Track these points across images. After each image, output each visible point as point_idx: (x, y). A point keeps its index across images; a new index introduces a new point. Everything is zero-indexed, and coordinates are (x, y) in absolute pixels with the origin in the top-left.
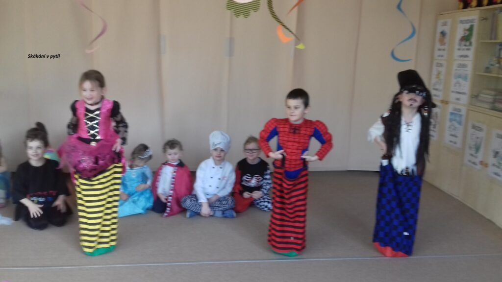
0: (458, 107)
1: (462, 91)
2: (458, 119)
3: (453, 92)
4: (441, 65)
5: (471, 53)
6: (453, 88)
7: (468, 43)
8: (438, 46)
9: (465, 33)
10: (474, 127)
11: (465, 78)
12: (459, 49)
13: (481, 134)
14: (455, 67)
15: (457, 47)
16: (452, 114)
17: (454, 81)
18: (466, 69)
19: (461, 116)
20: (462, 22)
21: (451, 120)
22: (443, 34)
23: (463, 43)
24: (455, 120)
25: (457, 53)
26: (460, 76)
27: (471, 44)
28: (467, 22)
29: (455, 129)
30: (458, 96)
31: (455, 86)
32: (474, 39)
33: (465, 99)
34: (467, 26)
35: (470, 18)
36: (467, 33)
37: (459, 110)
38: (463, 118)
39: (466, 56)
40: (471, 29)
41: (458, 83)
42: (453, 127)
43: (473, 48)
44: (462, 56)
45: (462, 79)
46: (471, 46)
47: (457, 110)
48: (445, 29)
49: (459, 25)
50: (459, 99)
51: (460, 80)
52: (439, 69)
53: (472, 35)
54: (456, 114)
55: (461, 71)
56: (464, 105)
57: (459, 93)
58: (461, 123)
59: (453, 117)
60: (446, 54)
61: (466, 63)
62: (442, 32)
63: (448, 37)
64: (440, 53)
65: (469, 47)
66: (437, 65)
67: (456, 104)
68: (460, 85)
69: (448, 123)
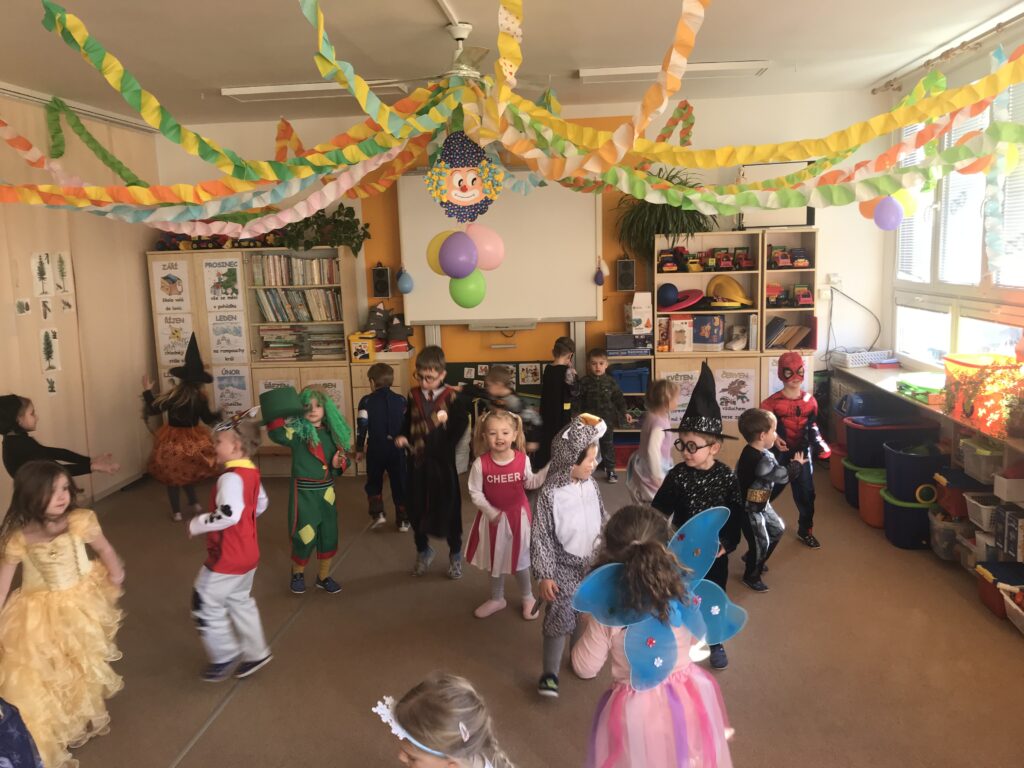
0: (229, 368)
1: (235, 349)
2: (236, 383)
3: (216, 351)
4: (177, 320)
5: (240, 301)
6: (214, 346)
7: (230, 291)
8: (159, 295)
9: (220, 279)
10: (270, 386)
11: (238, 332)
12: (214, 299)
14: (211, 320)
15: (209, 295)
16: (220, 379)
17: (214, 339)
18: (234, 321)
19: (241, 378)
20: (209, 265)
21: (221, 387)
22: (171, 281)
23: (221, 290)
24: (228, 386)
25: (211, 304)
26: (225, 331)
27: (236, 291)
28: (223, 265)
29: (232, 395)
30: (228, 355)
31: (219, 342)
32: (239, 285)
33: (244, 357)
34: (224, 270)
35: (228, 260)
36: (225, 279)
37: (237, 372)
38: (247, 381)
39: (232, 306)
40: (232, 274)
41: (224, 338)
42: (228, 395)
43: (241, 295)
44: (220, 307)
45: (231, 333)
46: (237, 293)
47: (231, 373)
48: (173, 273)
49: (206, 270)
50: (232, 359)
51: (226, 335)
52: (176, 326)
53: (235, 280)
54: (230, 378)
55: (225, 325)
56: (244, 364)
57: (230, 351)
58: (243, 387)
59: (225, 382)
60: (186, 305)
61: (234, 314)
62: (166, 278)
63: (185, 284)
64: (170, 305)
65: (234, 295)
66: (168, 320)
67: (227, 365)
68: (228, 341)
69: (217, 393)
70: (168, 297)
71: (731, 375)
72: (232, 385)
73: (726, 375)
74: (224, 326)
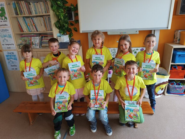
0: (9, 52)
3: (3, 45)
5: (8, 23)
6: (2, 43)
7: (3, 18)
11: (10, 37)
18: (8, 32)
19: (15, 56)
21: (8, 59)
24: (10, 59)
26: (5, 36)
29: (13, 62)
31: (3, 41)
32: (7, 15)
33: (15, 47)
37: (13, 53)
38: (17, 57)
39: (6, 25)
40: (2, 10)
42: (11, 62)
45: (8, 37)
46: (7, 19)
47: (10, 54)
50: (10, 48)
51: (6, 38)
53: (5, 13)
54: (10, 55)
56: (15, 50)
57: (9, 45)
59: (9, 57)
61: (7, 29)
65: (6, 20)
67: (9, 50)
68: (7, 40)
69: (7, 61)
72: (12, 58)
74: (4, 34)
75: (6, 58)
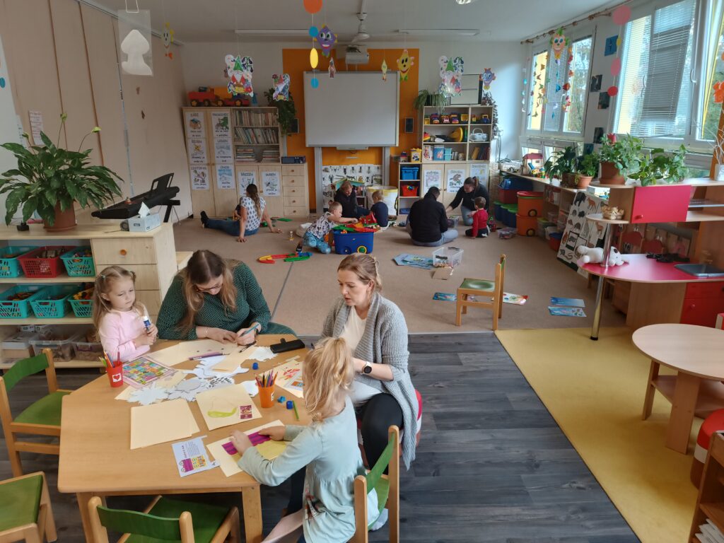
0: (223, 166)
1: (226, 156)
2: (227, 172)
3: (218, 157)
4: (199, 142)
5: (230, 133)
6: (216, 155)
7: (225, 128)
8: (189, 129)
9: (220, 122)
10: (242, 175)
11: (228, 148)
12: (217, 131)
13: (251, 177)
14: (216, 141)
15: (214, 129)
16: (219, 170)
17: (217, 150)
18: (226, 143)
19: (229, 170)
20: (215, 115)
21: (220, 175)
22: (195, 122)
23: (220, 127)
24: (223, 174)
25: (215, 134)
26: (222, 147)
27: (227, 128)
28: (221, 115)
29: (226, 179)
30: (224, 159)
31: (219, 153)
32: (229, 125)
33: (231, 160)
34: (222, 117)
35: (223, 113)
36: (222, 122)
37: (228, 167)
38: (232, 171)
39: (225, 135)
40: (225, 119)
41: (221, 151)
42: (223, 178)
43: (230, 130)
44: (220, 135)
45: (225, 149)
47: (225, 168)
48: (196, 118)
49: (213, 117)
50: (225, 161)
51: (222, 149)
52: (197, 144)
53: (227, 123)
54: (224, 170)
55: (222, 144)
56: (231, 164)
57: (224, 157)
58: (231, 175)
59: (222, 172)
60: (203, 134)
61: (226, 139)
62: (192, 121)
63: (203, 124)
64: (195, 134)
65: (227, 130)
66: (193, 142)
67: (223, 164)
68: (223, 152)
69: (218, 177)
70: (193, 130)
71: (454, 172)
72: (225, 174)
73: (453, 172)
75: (218, 172)
